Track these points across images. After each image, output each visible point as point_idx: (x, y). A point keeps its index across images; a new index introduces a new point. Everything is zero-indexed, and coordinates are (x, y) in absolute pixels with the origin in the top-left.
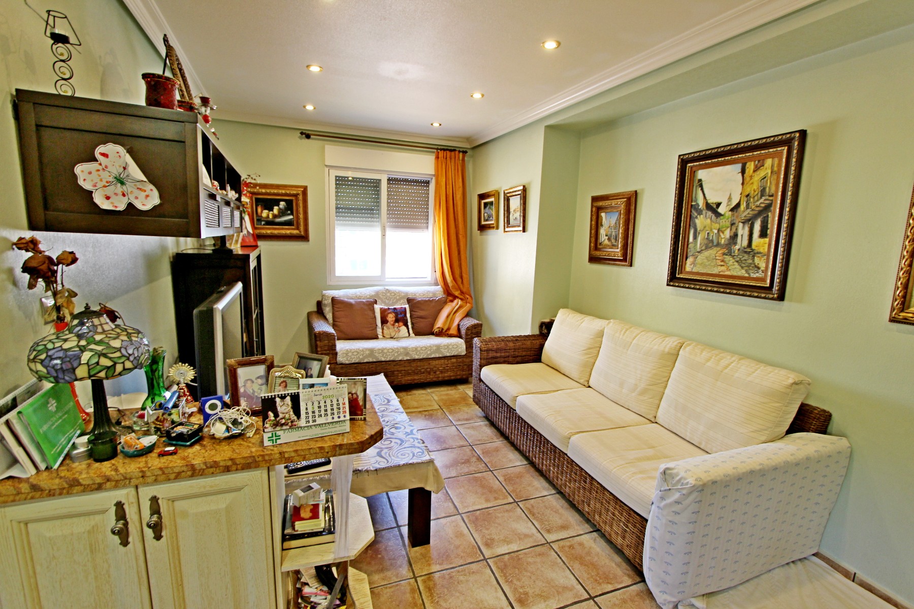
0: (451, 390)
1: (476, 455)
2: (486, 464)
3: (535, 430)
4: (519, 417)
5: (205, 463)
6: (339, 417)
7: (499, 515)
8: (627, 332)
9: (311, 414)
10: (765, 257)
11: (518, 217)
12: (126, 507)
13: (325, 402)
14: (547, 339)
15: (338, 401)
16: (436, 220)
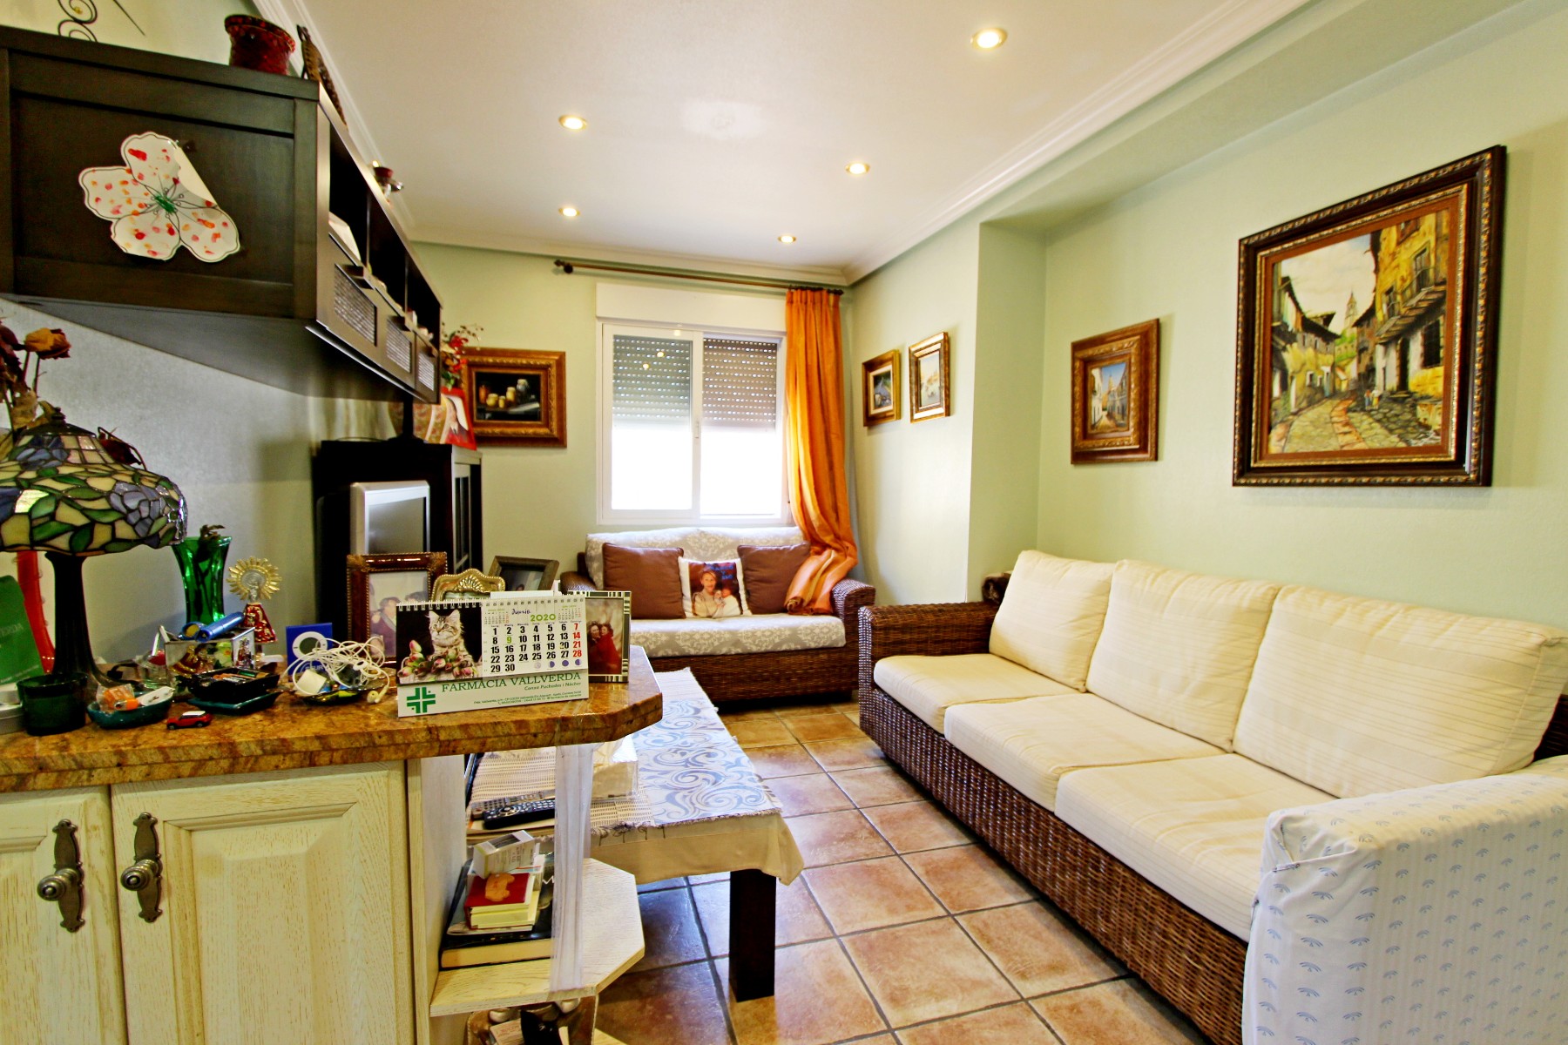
0: (819, 713)
1: (868, 825)
2: (887, 842)
3: (984, 769)
4: (951, 747)
5: (260, 743)
6: (565, 663)
7: (918, 941)
8: (1159, 579)
9: (503, 653)
10: (1440, 404)
11: (937, 391)
12: (80, 836)
13: (536, 629)
14: (997, 609)
15: (564, 627)
16: (790, 411)
